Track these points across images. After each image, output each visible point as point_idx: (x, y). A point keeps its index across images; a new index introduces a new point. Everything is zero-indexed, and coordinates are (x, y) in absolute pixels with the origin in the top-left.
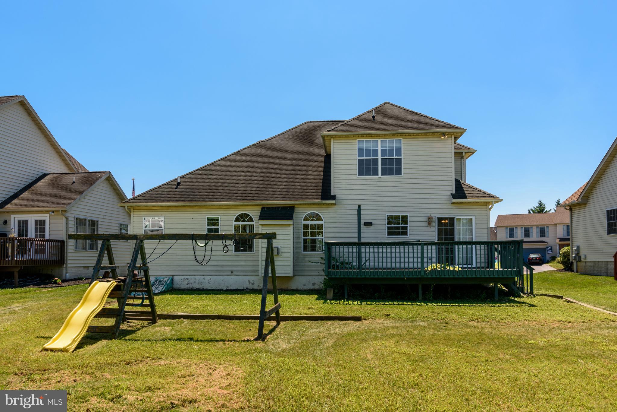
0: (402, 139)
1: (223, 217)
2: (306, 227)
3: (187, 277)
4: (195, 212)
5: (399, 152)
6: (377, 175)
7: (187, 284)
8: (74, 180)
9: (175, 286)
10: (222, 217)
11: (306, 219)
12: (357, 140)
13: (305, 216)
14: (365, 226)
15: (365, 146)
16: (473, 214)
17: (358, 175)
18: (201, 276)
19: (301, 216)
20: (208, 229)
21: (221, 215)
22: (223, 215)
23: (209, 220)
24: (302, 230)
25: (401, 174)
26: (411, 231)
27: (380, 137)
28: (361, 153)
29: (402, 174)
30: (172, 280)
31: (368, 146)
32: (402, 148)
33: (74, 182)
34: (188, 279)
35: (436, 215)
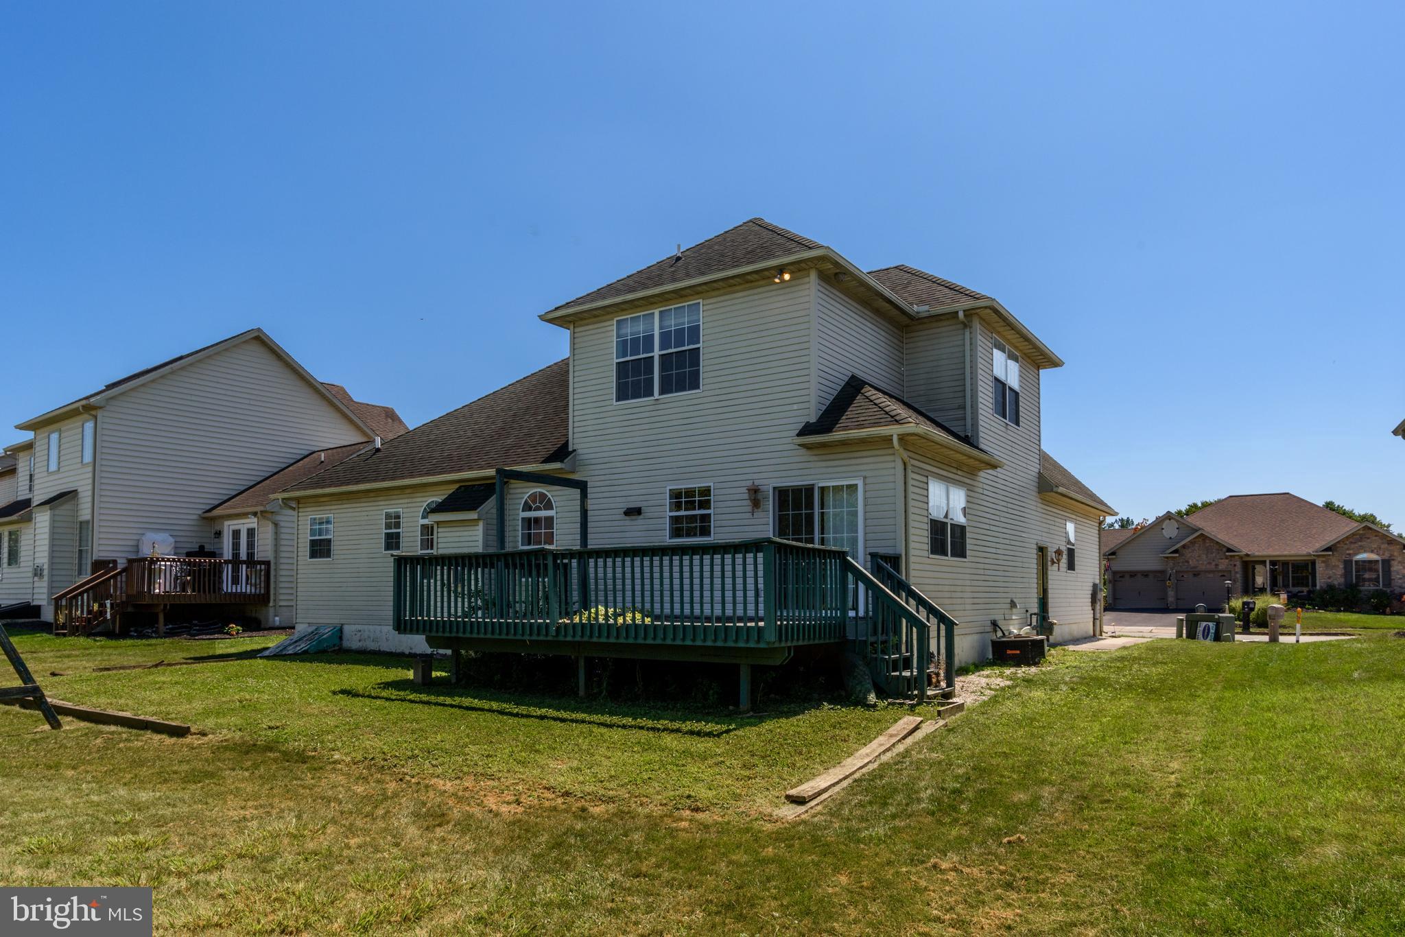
0: (701, 301)
1: (408, 510)
2: (528, 522)
3: (359, 627)
4: (370, 504)
5: (694, 332)
6: (652, 395)
7: (360, 641)
8: (323, 459)
9: (346, 644)
10: (405, 510)
11: (527, 507)
12: (616, 319)
13: (524, 500)
14: (627, 518)
15: (628, 330)
16: (859, 474)
17: (618, 399)
18: (377, 627)
19: (517, 501)
20: (387, 534)
21: (403, 506)
22: (406, 506)
23: (388, 516)
24: (520, 532)
25: (699, 388)
26: (718, 523)
27: (657, 306)
28: (623, 347)
29: (701, 387)
30: (341, 630)
31: (635, 329)
32: (701, 323)
33: (322, 462)
34: (360, 631)
35: (770, 481)
